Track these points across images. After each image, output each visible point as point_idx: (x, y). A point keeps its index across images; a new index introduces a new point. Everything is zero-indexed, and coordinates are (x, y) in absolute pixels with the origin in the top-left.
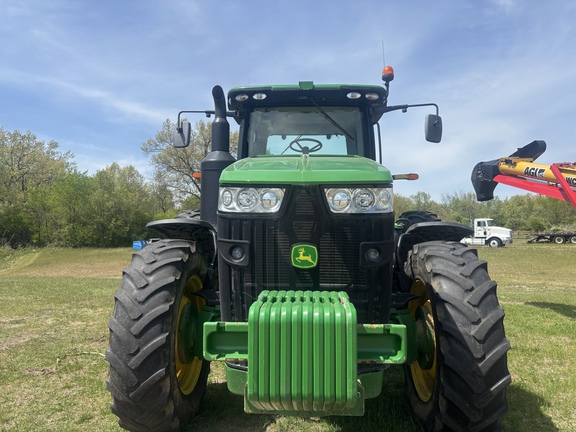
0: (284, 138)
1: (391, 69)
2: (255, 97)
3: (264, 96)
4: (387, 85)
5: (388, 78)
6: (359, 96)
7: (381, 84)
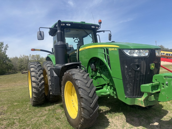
0: (74, 38)
1: (101, 20)
2: (67, 25)
3: (70, 25)
4: (100, 25)
5: (100, 23)
6: (94, 27)
7: (99, 24)
